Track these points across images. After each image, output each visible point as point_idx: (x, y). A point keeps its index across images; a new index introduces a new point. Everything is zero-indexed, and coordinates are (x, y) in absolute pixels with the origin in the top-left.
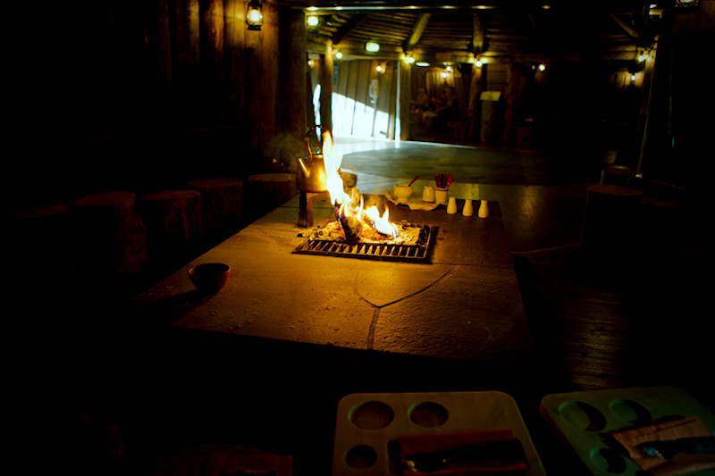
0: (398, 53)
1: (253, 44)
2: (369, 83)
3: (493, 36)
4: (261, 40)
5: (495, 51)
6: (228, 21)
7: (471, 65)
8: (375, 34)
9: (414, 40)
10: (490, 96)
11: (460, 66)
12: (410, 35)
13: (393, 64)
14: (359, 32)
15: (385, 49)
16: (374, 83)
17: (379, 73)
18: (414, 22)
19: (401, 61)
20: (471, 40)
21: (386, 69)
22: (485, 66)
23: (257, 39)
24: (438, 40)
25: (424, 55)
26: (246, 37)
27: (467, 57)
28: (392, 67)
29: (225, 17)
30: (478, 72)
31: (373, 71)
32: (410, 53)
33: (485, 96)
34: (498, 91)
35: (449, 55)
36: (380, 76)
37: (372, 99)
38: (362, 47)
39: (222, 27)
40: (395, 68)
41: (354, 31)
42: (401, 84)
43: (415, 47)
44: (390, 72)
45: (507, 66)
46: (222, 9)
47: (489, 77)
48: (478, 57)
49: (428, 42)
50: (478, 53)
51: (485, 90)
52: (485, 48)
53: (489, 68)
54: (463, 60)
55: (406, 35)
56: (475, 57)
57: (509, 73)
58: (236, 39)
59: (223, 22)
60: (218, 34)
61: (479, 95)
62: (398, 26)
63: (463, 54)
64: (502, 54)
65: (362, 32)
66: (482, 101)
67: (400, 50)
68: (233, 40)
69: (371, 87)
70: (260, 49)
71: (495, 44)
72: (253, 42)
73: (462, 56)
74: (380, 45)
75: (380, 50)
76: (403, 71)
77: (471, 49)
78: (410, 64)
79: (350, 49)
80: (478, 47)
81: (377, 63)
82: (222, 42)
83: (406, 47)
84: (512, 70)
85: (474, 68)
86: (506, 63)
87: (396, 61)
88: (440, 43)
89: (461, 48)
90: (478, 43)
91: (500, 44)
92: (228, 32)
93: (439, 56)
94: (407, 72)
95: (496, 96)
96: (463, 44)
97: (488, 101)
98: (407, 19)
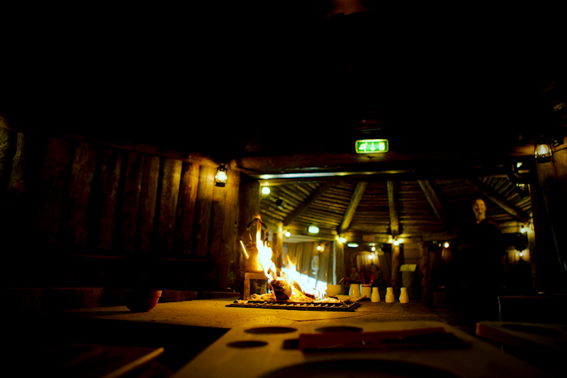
0: (333, 236)
1: (219, 198)
2: (311, 259)
3: (406, 222)
4: (225, 195)
5: (409, 233)
6: (202, 180)
7: (390, 245)
8: (315, 220)
9: (345, 225)
10: (408, 268)
11: (382, 246)
12: (342, 221)
13: (330, 244)
14: (303, 218)
15: (324, 232)
16: (316, 259)
17: (319, 251)
18: (345, 212)
19: (336, 241)
20: (389, 225)
21: (325, 249)
22: (402, 246)
23: (222, 195)
24: (363, 225)
25: (354, 237)
26: (214, 193)
27: (387, 238)
28: (329, 247)
29: (199, 178)
30: (397, 249)
31: (314, 250)
32: (343, 235)
33: (404, 268)
34: (414, 263)
35: (372, 237)
36: (320, 254)
37: (313, 271)
38: (306, 229)
39: (197, 184)
40: (332, 248)
41: (300, 217)
42: (337, 259)
43: (346, 231)
44: (328, 250)
45: (419, 244)
46: (198, 171)
47: (406, 254)
48: (395, 238)
49: (356, 227)
50: (395, 235)
51: (403, 264)
52: (400, 231)
53: (405, 247)
54: (384, 241)
55: (339, 222)
56: (393, 238)
57: (421, 249)
58: (206, 194)
59: (198, 181)
60: (193, 189)
61: (399, 268)
62: (332, 214)
63: (384, 236)
64: (414, 235)
65: (305, 218)
66: (402, 272)
67: (335, 233)
68: (204, 194)
69: (313, 261)
70: (224, 202)
71: (408, 227)
72: (219, 197)
73: (383, 238)
74: (320, 228)
75: (320, 233)
76: (338, 250)
77: (389, 232)
78: (343, 244)
79: (297, 231)
80: (395, 231)
81: (317, 244)
82: (196, 195)
83: (339, 231)
84: (423, 246)
85: (393, 247)
86: (417, 242)
87: (332, 242)
88: (366, 228)
89: (382, 231)
90: (394, 227)
91: (411, 227)
92: (201, 188)
93: (365, 238)
94: (341, 250)
95: (413, 267)
96: (383, 229)
97: (406, 272)
98: (340, 209)
